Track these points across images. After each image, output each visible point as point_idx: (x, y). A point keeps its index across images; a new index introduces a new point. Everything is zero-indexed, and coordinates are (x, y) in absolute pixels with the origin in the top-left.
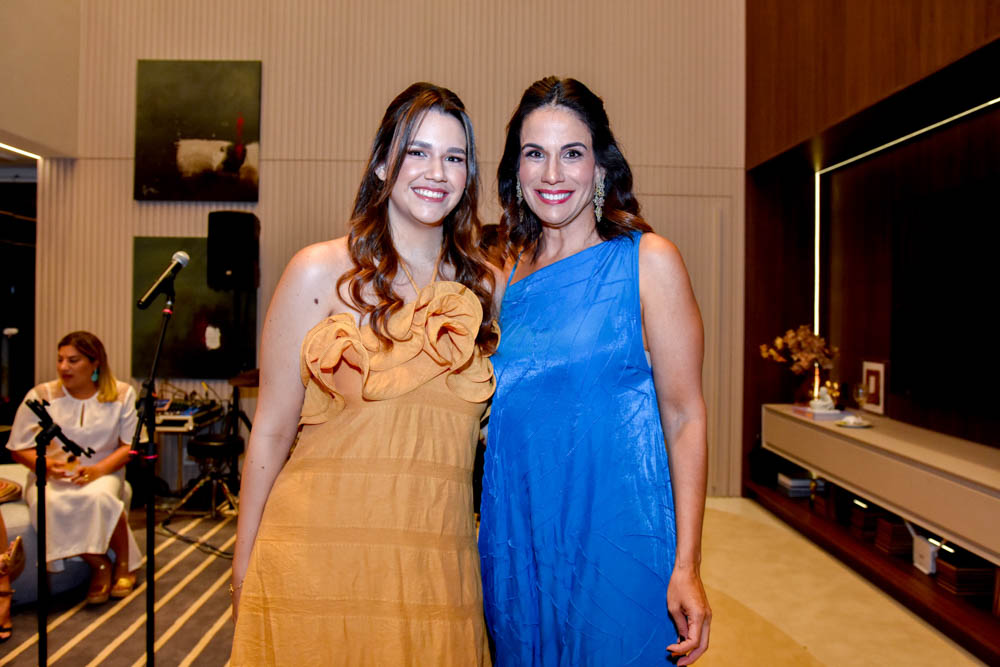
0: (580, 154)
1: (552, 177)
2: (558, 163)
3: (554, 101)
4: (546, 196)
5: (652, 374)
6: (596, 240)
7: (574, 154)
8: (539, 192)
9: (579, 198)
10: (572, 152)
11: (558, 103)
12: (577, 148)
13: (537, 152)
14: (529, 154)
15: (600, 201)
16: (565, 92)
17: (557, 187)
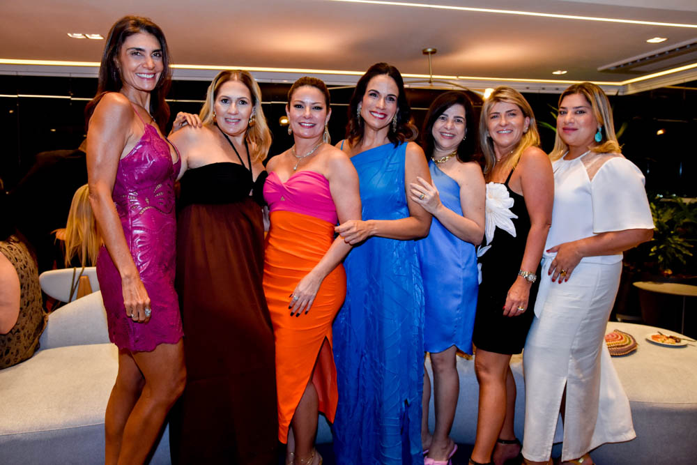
0: (393, 100)
1: (382, 107)
2: (384, 102)
3: (388, 74)
4: (375, 115)
5: (407, 206)
6: (387, 141)
7: (391, 99)
8: (371, 112)
9: (389, 119)
10: (390, 98)
11: (389, 75)
12: (393, 97)
13: (375, 94)
14: (371, 95)
15: (395, 123)
16: (392, 72)
17: (382, 112)
